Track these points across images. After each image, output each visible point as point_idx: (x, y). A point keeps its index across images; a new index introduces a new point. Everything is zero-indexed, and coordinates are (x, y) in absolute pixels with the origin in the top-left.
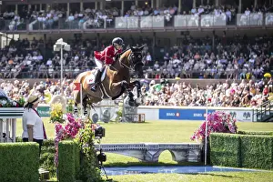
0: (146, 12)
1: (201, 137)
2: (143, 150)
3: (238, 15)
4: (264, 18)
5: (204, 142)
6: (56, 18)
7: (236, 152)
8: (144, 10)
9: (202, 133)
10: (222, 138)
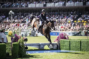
0: (38, 2)
1: (57, 41)
2: (39, 45)
3: (66, 3)
4: (74, 4)
5: (58, 42)
6: (9, 4)
7: (69, 45)
8: (37, 2)
9: (58, 40)
10: (64, 41)
